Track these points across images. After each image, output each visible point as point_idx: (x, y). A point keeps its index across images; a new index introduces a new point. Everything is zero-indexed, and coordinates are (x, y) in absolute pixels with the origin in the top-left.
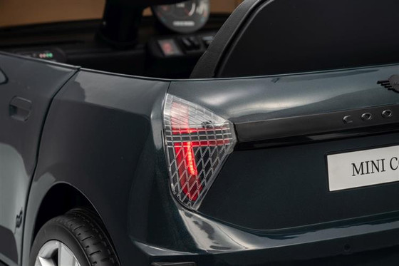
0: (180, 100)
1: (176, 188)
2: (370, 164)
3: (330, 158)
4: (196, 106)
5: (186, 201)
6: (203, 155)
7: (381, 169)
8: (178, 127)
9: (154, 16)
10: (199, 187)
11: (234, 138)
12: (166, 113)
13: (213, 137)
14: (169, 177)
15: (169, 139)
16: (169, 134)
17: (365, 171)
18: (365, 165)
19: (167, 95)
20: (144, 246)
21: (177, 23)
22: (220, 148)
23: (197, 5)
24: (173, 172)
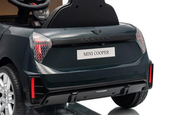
0: (37, 34)
1: (36, 57)
2: (89, 53)
3: (78, 51)
4: (42, 35)
5: (38, 60)
6: (43, 48)
7: (92, 55)
8: (37, 41)
9: (33, 15)
10: (42, 57)
11: (52, 44)
12: (34, 37)
13: (46, 44)
14: (34, 54)
15: (34, 44)
16: (34, 42)
17: (87, 55)
18: (87, 53)
19: (34, 32)
20: (27, 72)
21: (40, 17)
22: (48, 46)
23: (46, 12)
24: (35, 52)
